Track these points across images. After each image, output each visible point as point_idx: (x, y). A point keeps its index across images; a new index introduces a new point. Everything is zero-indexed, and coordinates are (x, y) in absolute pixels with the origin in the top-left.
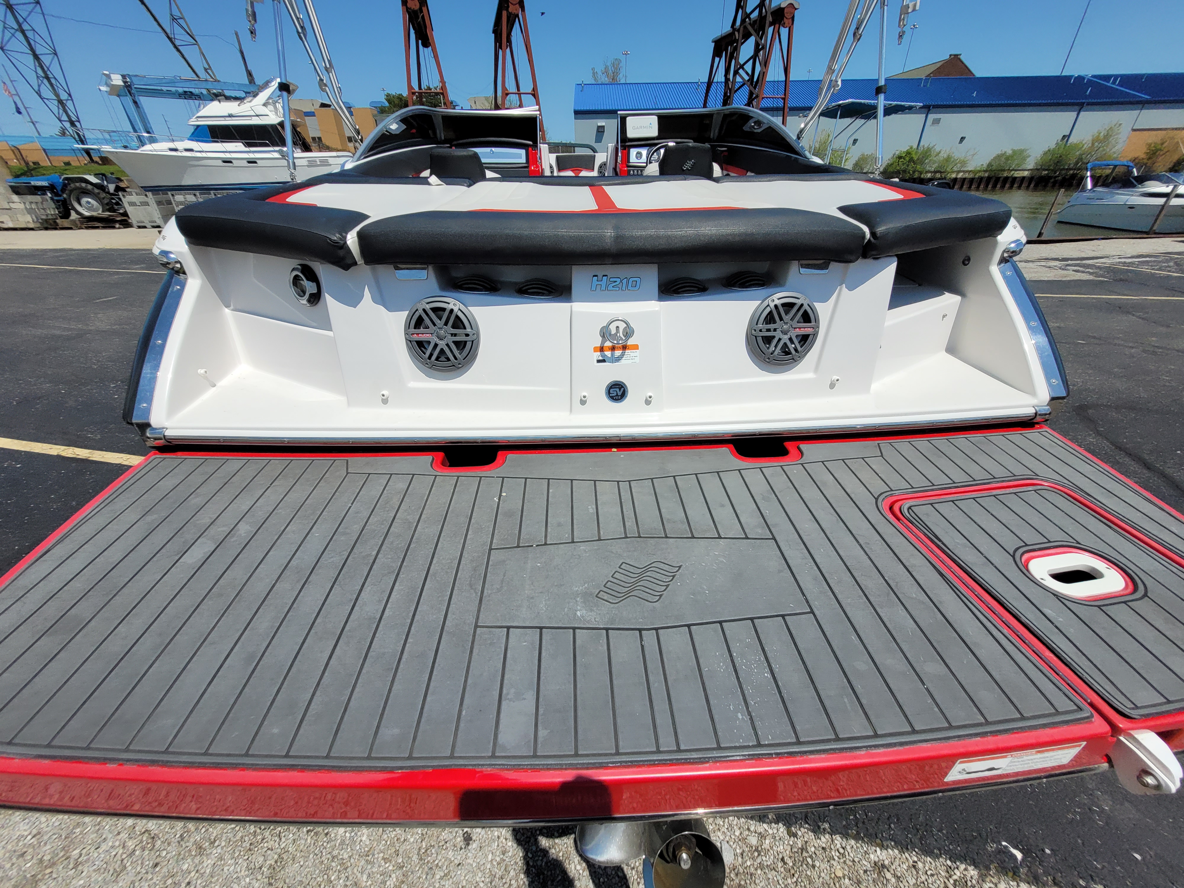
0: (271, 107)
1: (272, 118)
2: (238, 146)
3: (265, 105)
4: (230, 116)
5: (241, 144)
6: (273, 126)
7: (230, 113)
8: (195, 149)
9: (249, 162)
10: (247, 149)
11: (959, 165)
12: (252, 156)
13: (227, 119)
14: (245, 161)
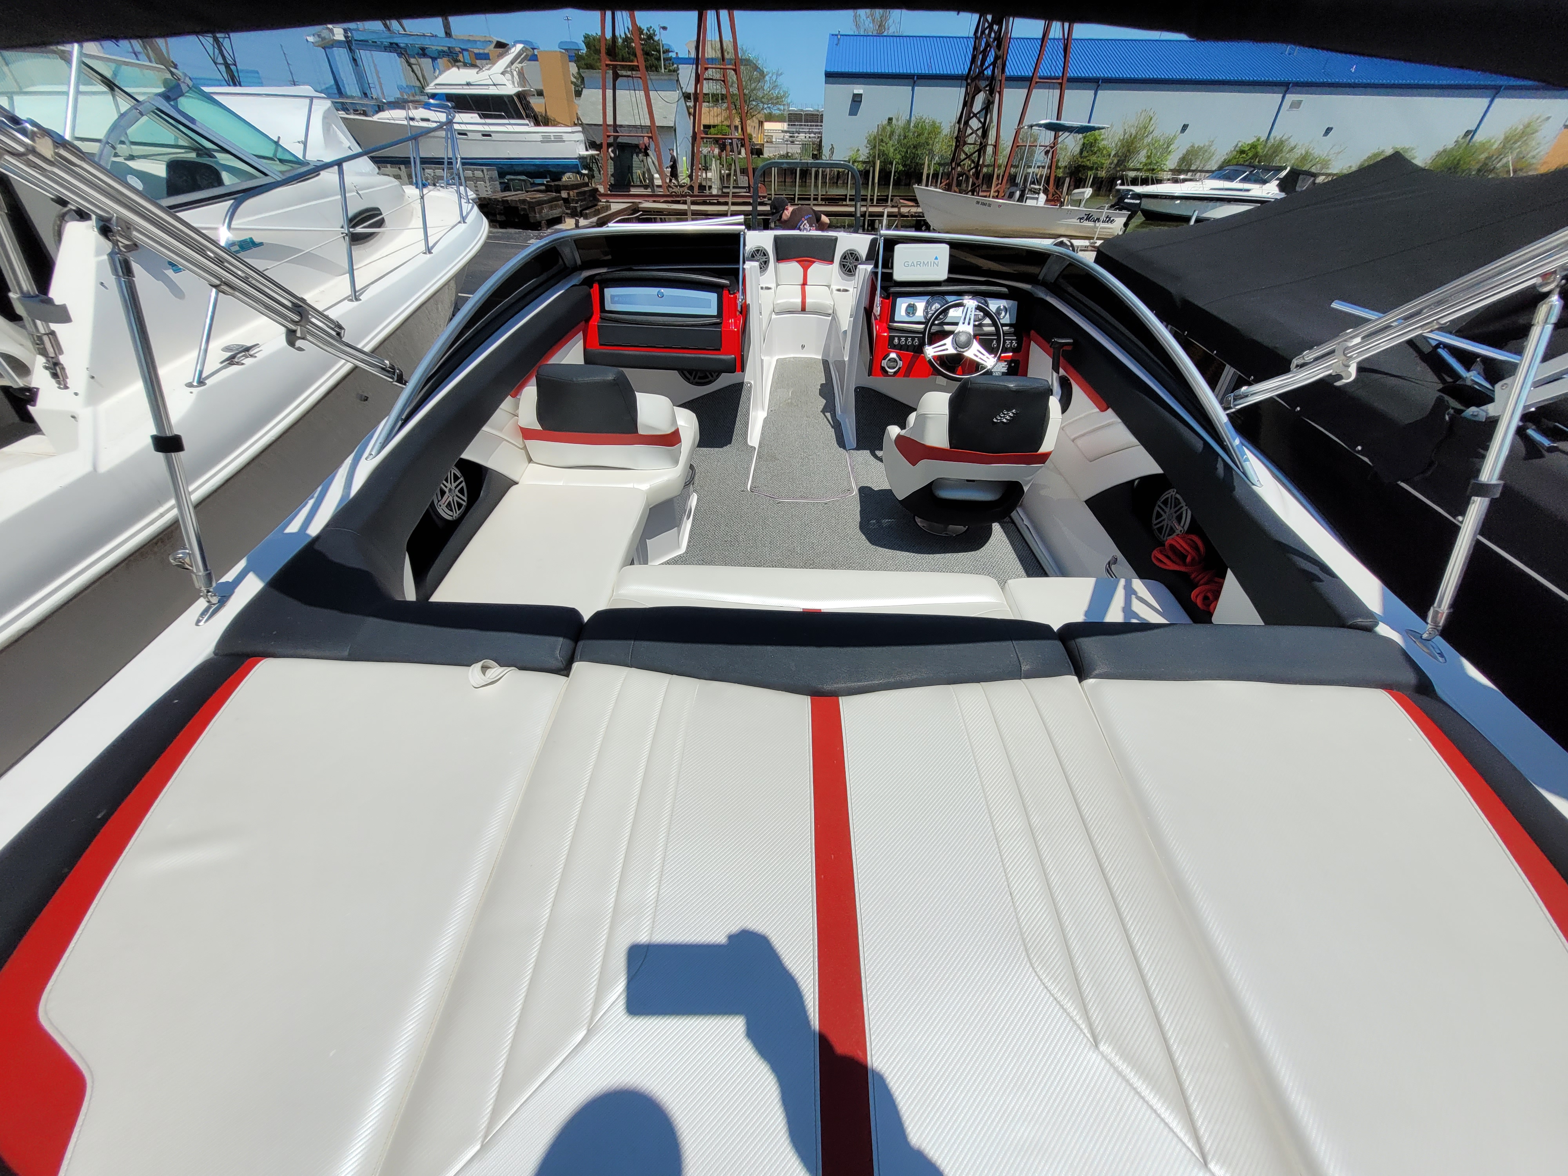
0: (508, 76)
1: (509, 88)
2: (473, 117)
3: (503, 73)
4: (468, 84)
5: (476, 115)
6: (510, 97)
7: (468, 81)
8: (431, 119)
9: (484, 135)
10: (483, 121)
11: (1319, 166)
12: (487, 128)
13: (465, 87)
14: (480, 134)
